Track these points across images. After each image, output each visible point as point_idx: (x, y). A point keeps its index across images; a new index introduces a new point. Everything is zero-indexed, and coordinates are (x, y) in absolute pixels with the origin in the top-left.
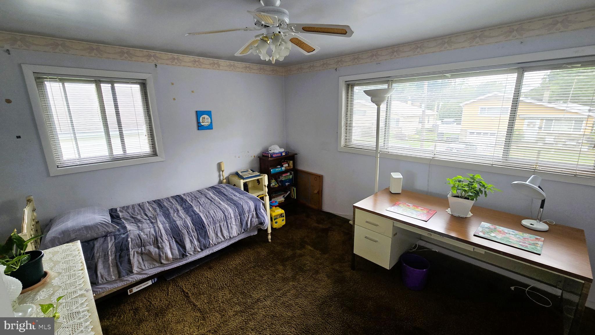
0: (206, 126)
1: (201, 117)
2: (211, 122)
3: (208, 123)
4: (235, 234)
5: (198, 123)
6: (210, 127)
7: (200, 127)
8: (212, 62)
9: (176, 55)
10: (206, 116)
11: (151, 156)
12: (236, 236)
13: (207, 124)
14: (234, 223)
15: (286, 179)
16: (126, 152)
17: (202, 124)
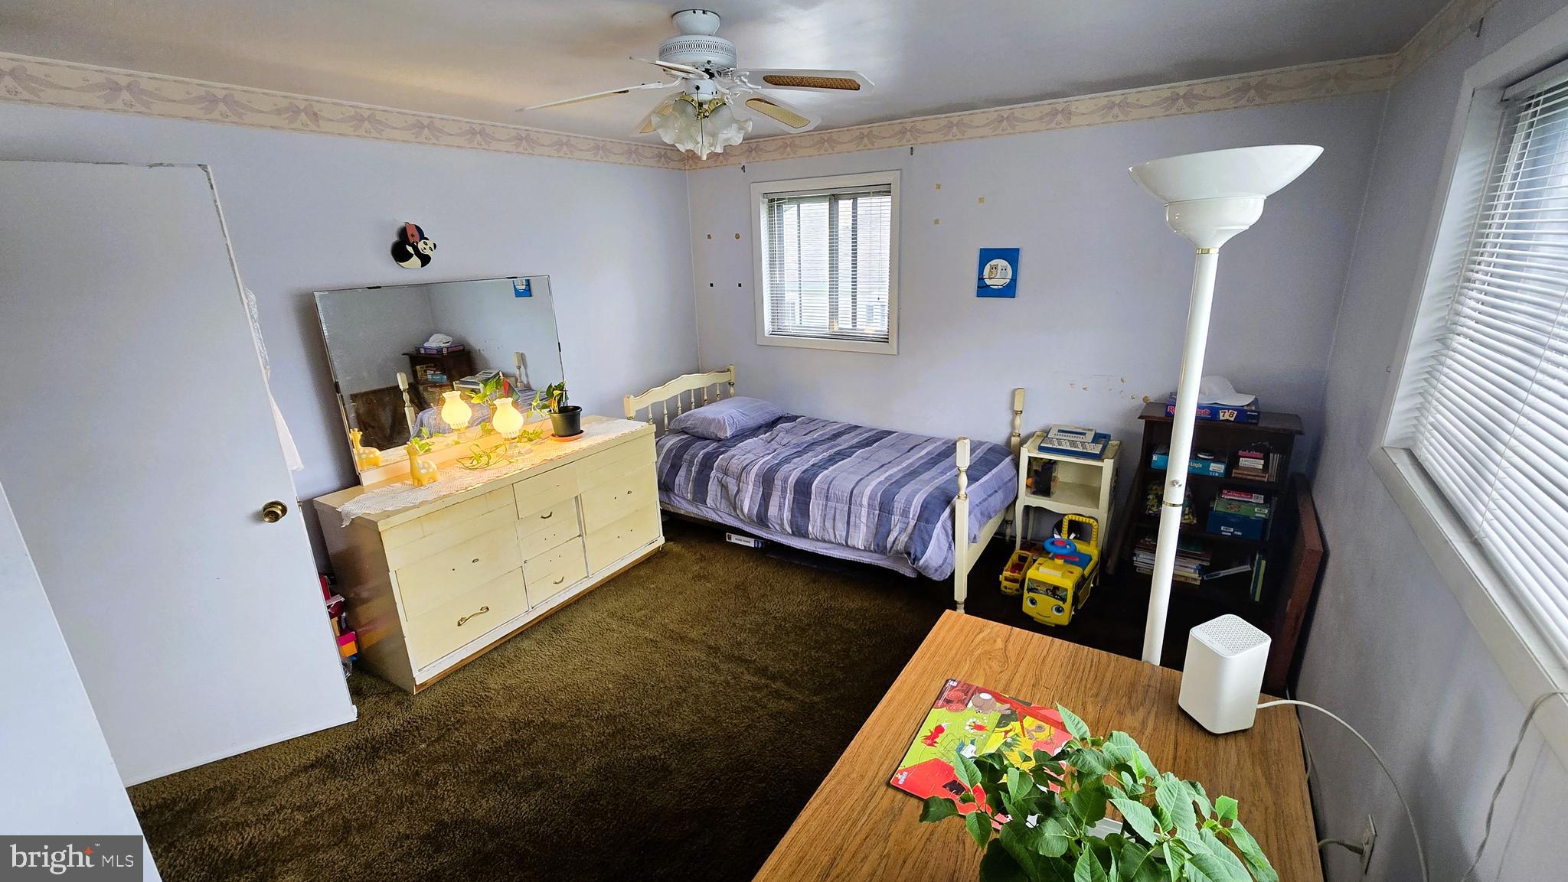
0: (996, 287)
1: (988, 264)
2: (1014, 280)
3: (1005, 281)
4: (858, 543)
5: (981, 279)
6: (1009, 291)
7: (984, 290)
8: (1048, 109)
9: (955, 117)
10: (1001, 263)
11: (882, 340)
12: (859, 549)
13: (1001, 282)
14: (864, 519)
15: (1232, 511)
16: (856, 326)
17: (988, 282)
